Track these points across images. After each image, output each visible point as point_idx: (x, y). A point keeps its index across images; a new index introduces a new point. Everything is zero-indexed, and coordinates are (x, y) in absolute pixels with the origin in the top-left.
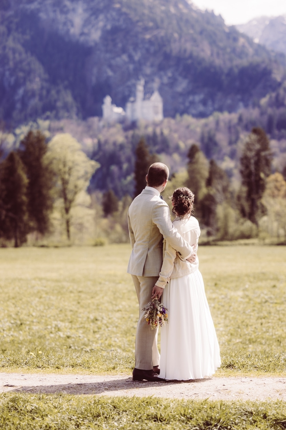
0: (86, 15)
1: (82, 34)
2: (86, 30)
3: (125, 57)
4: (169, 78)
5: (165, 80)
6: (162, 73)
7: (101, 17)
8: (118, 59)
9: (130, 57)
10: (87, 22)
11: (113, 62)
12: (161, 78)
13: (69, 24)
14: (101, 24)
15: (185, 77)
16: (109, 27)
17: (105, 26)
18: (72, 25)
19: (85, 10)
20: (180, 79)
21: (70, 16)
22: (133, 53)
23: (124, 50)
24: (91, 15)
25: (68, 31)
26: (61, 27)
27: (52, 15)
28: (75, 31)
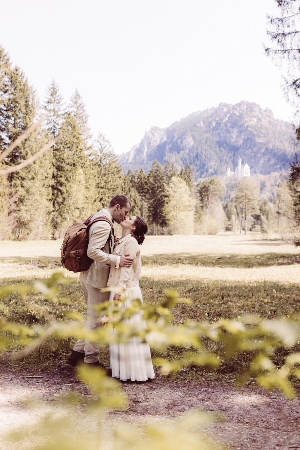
0: (238, 134)
1: (236, 141)
2: (237, 140)
3: (250, 150)
4: (268, 158)
5: (266, 159)
6: (265, 156)
7: (243, 134)
8: (248, 151)
9: (252, 150)
10: (238, 137)
11: (246, 153)
12: (264, 158)
13: (231, 138)
14: (243, 137)
15: (274, 158)
16: (246, 138)
17: (244, 138)
18: (232, 138)
19: (237, 132)
20: (272, 158)
21: (231, 134)
22: (254, 148)
23: (250, 148)
24: (239, 133)
25: (231, 140)
26: (228, 139)
27: (225, 134)
28: (233, 141)
